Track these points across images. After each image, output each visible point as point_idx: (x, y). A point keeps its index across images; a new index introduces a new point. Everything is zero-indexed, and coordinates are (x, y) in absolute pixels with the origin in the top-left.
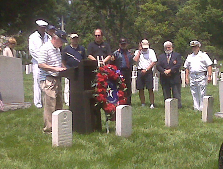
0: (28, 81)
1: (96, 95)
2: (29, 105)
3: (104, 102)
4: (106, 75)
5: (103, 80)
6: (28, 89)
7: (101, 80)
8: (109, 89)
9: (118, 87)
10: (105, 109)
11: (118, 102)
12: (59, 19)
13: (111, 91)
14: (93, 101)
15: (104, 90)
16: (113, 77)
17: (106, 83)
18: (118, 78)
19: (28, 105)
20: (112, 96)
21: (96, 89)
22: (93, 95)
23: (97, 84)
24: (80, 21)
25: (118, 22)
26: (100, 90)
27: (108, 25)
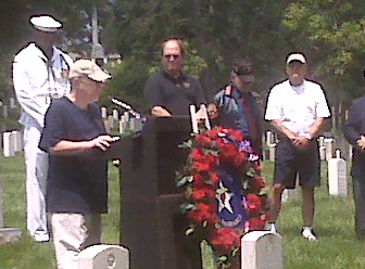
1: (190, 206)
2: (16, 233)
3: (211, 225)
4: (215, 153)
5: (207, 166)
6: (12, 195)
7: (202, 167)
8: (222, 190)
9: (245, 186)
10: (214, 242)
11: (247, 224)
12: (87, 16)
13: (228, 197)
15: (211, 192)
16: (231, 159)
17: (214, 176)
18: (245, 162)
19: (12, 234)
20: (230, 209)
21: (190, 190)
22: (182, 206)
23: (191, 179)
26: (199, 195)
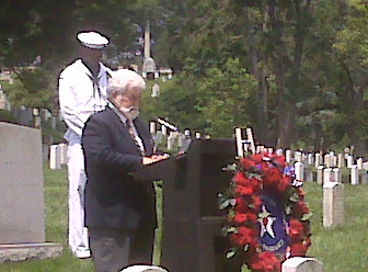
0: (57, 188)
1: (232, 229)
2: (57, 249)
3: (252, 249)
4: (258, 177)
5: (251, 190)
6: (55, 209)
7: (245, 191)
8: (265, 214)
9: (288, 211)
10: (254, 266)
11: (289, 249)
12: (140, 30)
13: (270, 221)
14: (222, 244)
15: (254, 216)
16: (276, 183)
17: (257, 200)
18: (289, 187)
20: (272, 234)
21: (231, 213)
22: (224, 229)
23: (233, 202)
24: (192, 36)
25: (290, 40)
26: (241, 218)
27: (263, 49)
